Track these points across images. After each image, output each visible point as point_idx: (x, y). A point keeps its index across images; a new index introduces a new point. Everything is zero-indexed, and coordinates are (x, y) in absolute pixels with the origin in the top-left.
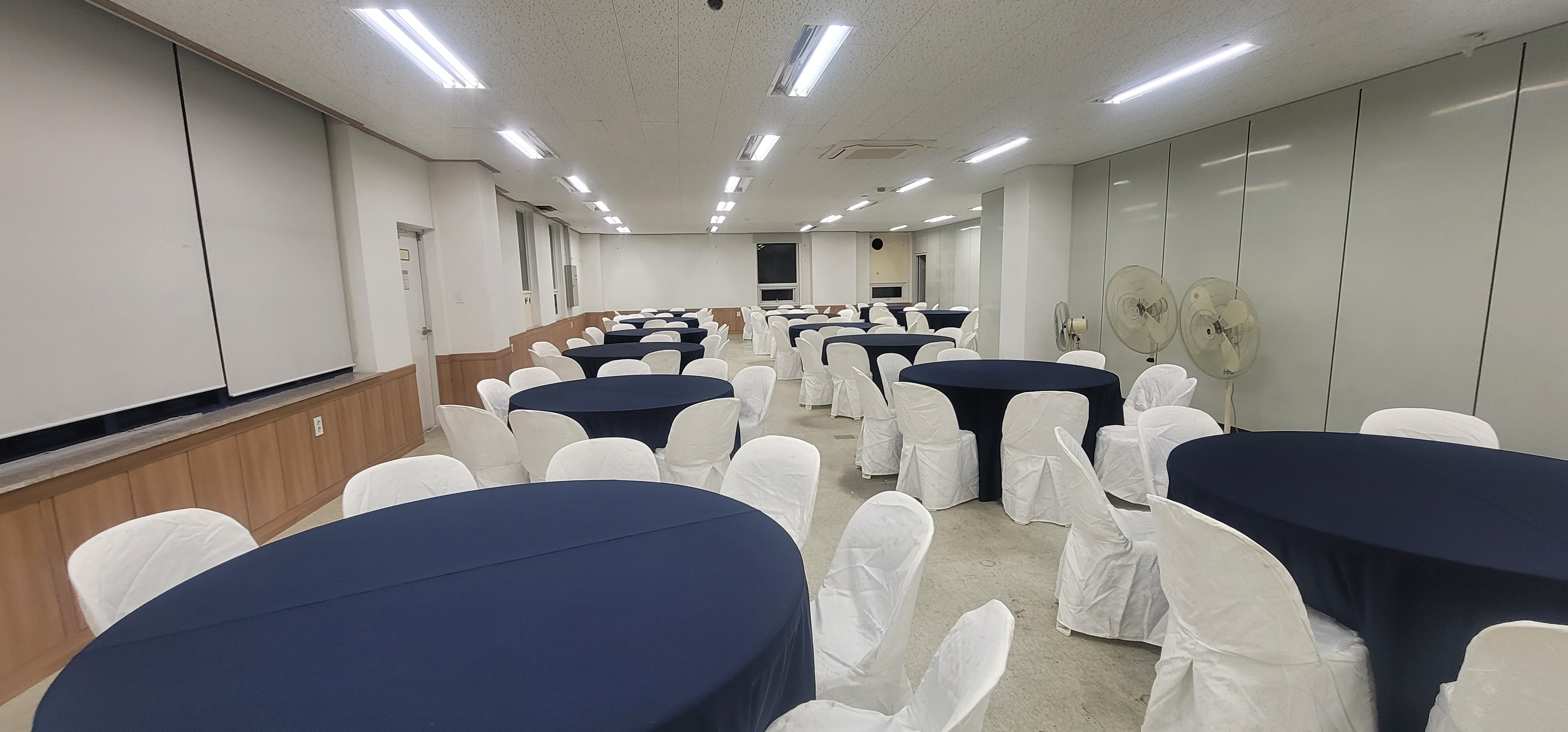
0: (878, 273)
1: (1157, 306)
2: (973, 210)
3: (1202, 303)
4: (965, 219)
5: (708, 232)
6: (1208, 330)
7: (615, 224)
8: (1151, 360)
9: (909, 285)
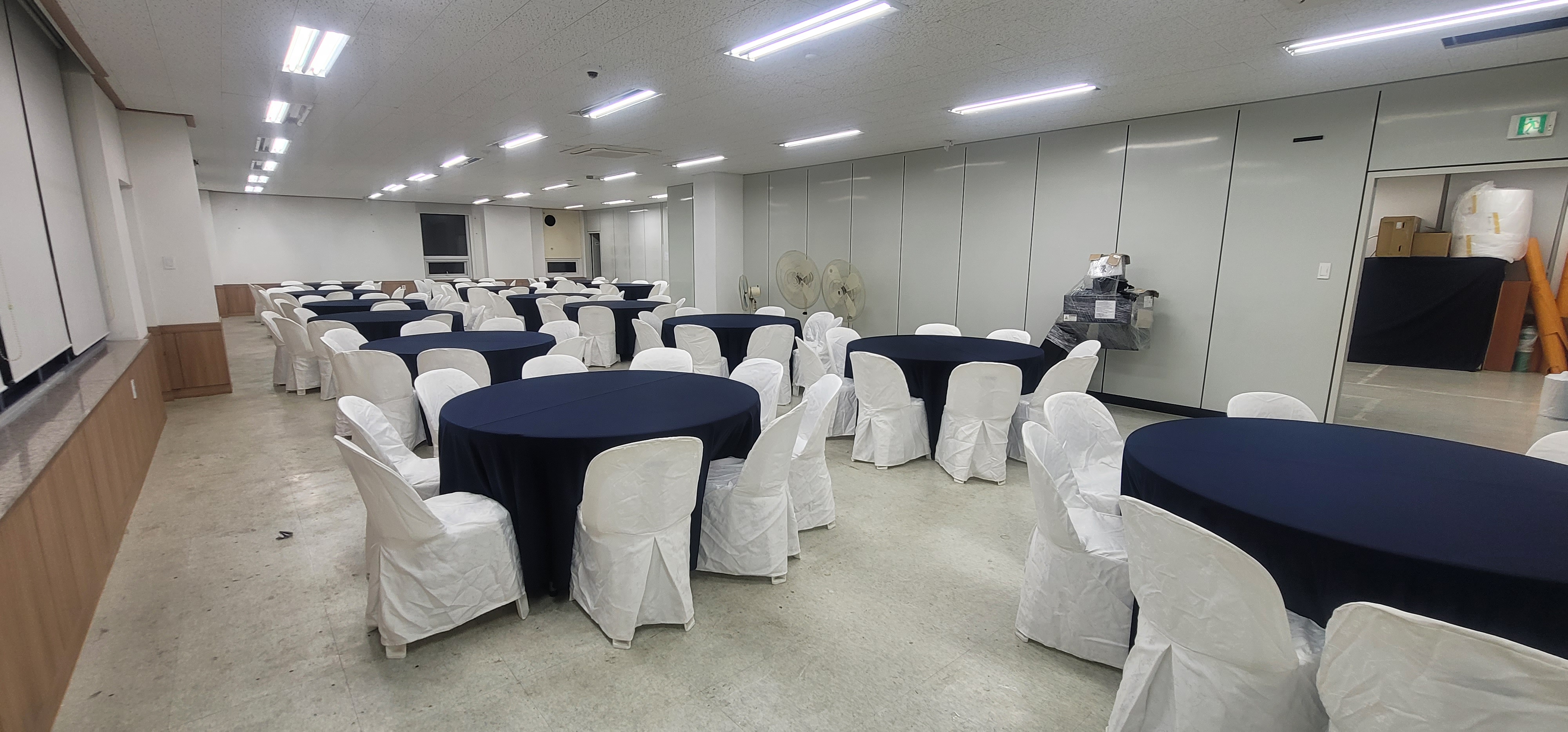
0: (552, 249)
1: (808, 278)
2: (653, 197)
3: (834, 275)
4: (640, 203)
5: (364, 198)
6: (839, 292)
7: (255, 183)
8: (805, 313)
9: (583, 260)
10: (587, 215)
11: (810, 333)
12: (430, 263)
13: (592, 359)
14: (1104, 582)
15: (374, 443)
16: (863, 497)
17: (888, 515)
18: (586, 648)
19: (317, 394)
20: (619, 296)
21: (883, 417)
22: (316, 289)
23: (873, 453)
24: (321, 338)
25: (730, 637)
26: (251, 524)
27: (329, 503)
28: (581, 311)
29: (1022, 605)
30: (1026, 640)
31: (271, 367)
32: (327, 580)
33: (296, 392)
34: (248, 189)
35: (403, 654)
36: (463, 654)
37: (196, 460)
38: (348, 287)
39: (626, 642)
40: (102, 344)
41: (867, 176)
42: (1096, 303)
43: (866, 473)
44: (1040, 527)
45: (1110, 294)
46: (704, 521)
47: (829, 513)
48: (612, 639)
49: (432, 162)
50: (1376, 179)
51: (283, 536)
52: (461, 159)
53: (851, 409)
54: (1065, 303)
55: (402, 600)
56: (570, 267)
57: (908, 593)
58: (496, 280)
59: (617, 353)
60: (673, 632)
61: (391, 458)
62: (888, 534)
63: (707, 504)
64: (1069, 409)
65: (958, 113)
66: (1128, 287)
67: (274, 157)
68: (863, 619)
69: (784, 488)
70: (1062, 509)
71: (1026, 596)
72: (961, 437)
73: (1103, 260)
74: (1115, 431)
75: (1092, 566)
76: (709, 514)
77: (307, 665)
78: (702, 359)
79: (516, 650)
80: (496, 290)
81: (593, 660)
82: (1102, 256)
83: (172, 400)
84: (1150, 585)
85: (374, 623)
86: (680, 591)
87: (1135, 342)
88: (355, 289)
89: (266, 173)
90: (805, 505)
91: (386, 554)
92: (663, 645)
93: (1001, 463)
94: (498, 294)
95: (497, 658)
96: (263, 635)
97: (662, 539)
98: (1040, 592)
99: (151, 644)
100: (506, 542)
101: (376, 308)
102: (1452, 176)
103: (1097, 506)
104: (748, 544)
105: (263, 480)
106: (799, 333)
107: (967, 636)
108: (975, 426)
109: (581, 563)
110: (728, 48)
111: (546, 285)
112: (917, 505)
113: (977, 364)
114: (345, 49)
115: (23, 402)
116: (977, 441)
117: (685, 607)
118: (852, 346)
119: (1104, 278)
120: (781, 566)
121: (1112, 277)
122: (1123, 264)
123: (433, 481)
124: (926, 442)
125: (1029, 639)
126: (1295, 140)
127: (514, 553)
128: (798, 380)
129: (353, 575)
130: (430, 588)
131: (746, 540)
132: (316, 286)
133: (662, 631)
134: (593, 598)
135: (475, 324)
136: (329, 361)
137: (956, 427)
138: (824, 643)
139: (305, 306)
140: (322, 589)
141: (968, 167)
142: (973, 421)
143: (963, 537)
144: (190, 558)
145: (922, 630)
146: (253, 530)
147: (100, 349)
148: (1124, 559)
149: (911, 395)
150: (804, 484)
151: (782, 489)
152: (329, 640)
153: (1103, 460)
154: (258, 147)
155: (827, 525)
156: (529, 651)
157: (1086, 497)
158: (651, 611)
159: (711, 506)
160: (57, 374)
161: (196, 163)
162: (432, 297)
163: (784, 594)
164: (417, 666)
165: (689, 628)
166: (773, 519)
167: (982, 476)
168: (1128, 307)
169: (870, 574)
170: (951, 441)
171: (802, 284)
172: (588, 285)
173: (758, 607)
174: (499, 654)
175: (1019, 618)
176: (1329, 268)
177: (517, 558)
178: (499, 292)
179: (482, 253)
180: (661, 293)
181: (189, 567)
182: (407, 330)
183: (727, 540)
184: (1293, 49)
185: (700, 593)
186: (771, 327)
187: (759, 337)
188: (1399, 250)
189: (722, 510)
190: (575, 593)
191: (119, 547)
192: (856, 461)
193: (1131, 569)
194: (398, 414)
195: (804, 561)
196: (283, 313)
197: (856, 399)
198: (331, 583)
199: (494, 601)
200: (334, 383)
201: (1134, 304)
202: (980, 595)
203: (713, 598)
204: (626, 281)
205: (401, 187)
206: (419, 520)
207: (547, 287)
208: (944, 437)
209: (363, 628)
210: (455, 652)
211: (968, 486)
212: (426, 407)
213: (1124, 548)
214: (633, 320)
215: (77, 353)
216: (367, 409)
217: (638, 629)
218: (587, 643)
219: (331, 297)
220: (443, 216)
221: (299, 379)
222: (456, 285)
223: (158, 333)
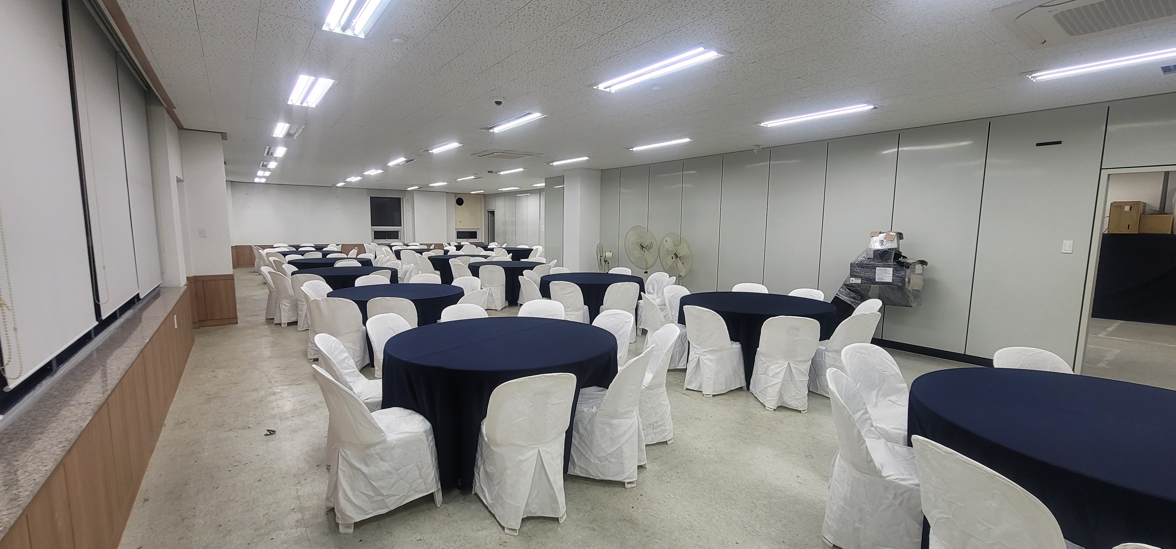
0: (460, 222)
1: (649, 246)
2: (534, 185)
3: (669, 244)
4: (525, 190)
5: (333, 186)
6: (672, 257)
7: (261, 176)
8: (646, 272)
9: (482, 231)
10: (486, 197)
11: (650, 288)
12: (375, 232)
13: (487, 304)
14: (898, 502)
15: (338, 369)
16: (694, 419)
17: (715, 435)
18: (484, 533)
19: (295, 326)
20: (508, 258)
21: (709, 356)
22: (297, 249)
23: (701, 384)
24: (302, 288)
25: (594, 530)
26: (248, 423)
27: (301, 409)
28: (482, 269)
29: (828, 517)
30: (832, 546)
31: (264, 305)
32: (299, 469)
33: (280, 324)
34: (257, 180)
35: (351, 530)
36: (394, 532)
37: (213, 373)
38: (319, 248)
39: (514, 530)
40: (158, 289)
41: (694, 170)
42: (877, 270)
43: (695, 399)
44: (842, 453)
45: (888, 262)
46: (574, 436)
47: (668, 433)
48: (504, 527)
49: (382, 163)
50: (1109, 175)
51: (269, 433)
52: (401, 160)
53: (683, 348)
54: (851, 269)
55: (353, 489)
56: (472, 235)
57: (733, 500)
58: (421, 244)
59: (506, 300)
60: (550, 523)
61: (348, 379)
62: (715, 450)
63: (576, 423)
64: (862, 357)
65: (765, 126)
66: (902, 257)
67: (276, 159)
68: (698, 520)
69: (636, 413)
70: (861, 440)
71: (831, 509)
72: (771, 373)
73: (882, 236)
74: (899, 375)
75: (887, 488)
76: (578, 431)
77: (283, 535)
78: (570, 308)
79: (433, 532)
80: (420, 252)
81: (490, 543)
82: (880, 233)
83: (198, 328)
84: (940, 511)
85: (331, 505)
86: (557, 492)
87: (910, 301)
88: (324, 250)
89: (269, 170)
90: (650, 425)
91: (343, 454)
92: (542, 534)
93: (804, 395)
94: (422, 255)
95: (419, 537)
96: (253, 509)
97: (544, 450)
98: (843, 507)
99: (177, 512)
100: (428, 447)
101: (338, 265)
102: (1170, 172)
103: (888, 437)
104: (607, 455)
105: (256, 390)
106: (642, 289)
107: (783, 540)
108: (783, 365)
109: (482, 466)
110: (596, 84)
111: (455, 248)
112: (737, 427)
113: (784, 317)
114: (331, 88)
115: (106, 332)
116: (784, 378)
117: (559, 503)
118: (685, 301)
119: (882, 250)
120: (632, 474)
121: (888, 249)
122: (897, 239)
123: (377, 398)
124: (743, 376)
125: (834, 545)
126: (1038, 145)
127: (433, 456)
128: (642, 324)
129: (317, 466)
130: (373, 481)
131: (606, 452)
132: (297, 247)
133: (542, 522)
134: (491, 494)
135: (406, 277)
136: (305, 303)
137: (768, 366)
138: (667, 539)
139: (290, 262)
140: (295, 475)
141: (773, 164)
142: (781, 362)
143: (775, 455)
144: (206, 447)
145: (745, 532)
146: (249, 428)
147: (156, 294)
148: (914, 484)
149: (731, 340)
150: (649, 408)
151: (634, 413)
152: (299, 516)
153: (890, 398)
154: (266, 153)
155: (667, 441)
156: (443, 533)
157: (877, 429)
158: (534, 506)
159: (579, 424)
160: (128, 312)
161: (225, 163)
162: (376, 257)
163: (635, 496)
164: (361, 541)
165: (562, 521)
166: (627, 436)
167: (789, 405)
168: (903, 273)
169: (702, 483)
170: (763, 376)
171: (644, 251)
172: (486, 248)
173: (615, 506)
174: (421, 535)
175: (825, 527)
176: (1072, 244)
177: (435, 461)
178: (423, 254)
179: (411, 224)
180: (538, 255)
181: (205, 454)
182: (359, 282)
183: (591, 452)
184: (1035, 77)
185: (570, 492)
186: (622, 284)
187: (613, 292)
188: (1128, 228)
189: (588, 428)
190: (477, 489)
191: (159, 436)
192: (687, 389)
193: (923, 495)
194: (352, 344)
195: (650, 470)
196: (275, 266)
197: (687, 341)
198: (301, 470)
199: (416, 492)
200: (307, 320)
201: (908, 271)
202: (791, 505)
203: (580, 497)
204: (512, 246)
205: (359, 178)
206: (368, 429)
207: (456, 250)
208: (757, 373)
209: (323, 507)
210: (388, 531)
211: (777, 413)
212: (373, 341)
213: (913, 474)
214: (519, 276)
215: (141, 297)
216: (333, 343)
217: (524, 520)
218: (485, 528)
219: (308, 256)
220: (386, 199)
221: (283, 315)
222: (393, 248)
223: (194, 281)
